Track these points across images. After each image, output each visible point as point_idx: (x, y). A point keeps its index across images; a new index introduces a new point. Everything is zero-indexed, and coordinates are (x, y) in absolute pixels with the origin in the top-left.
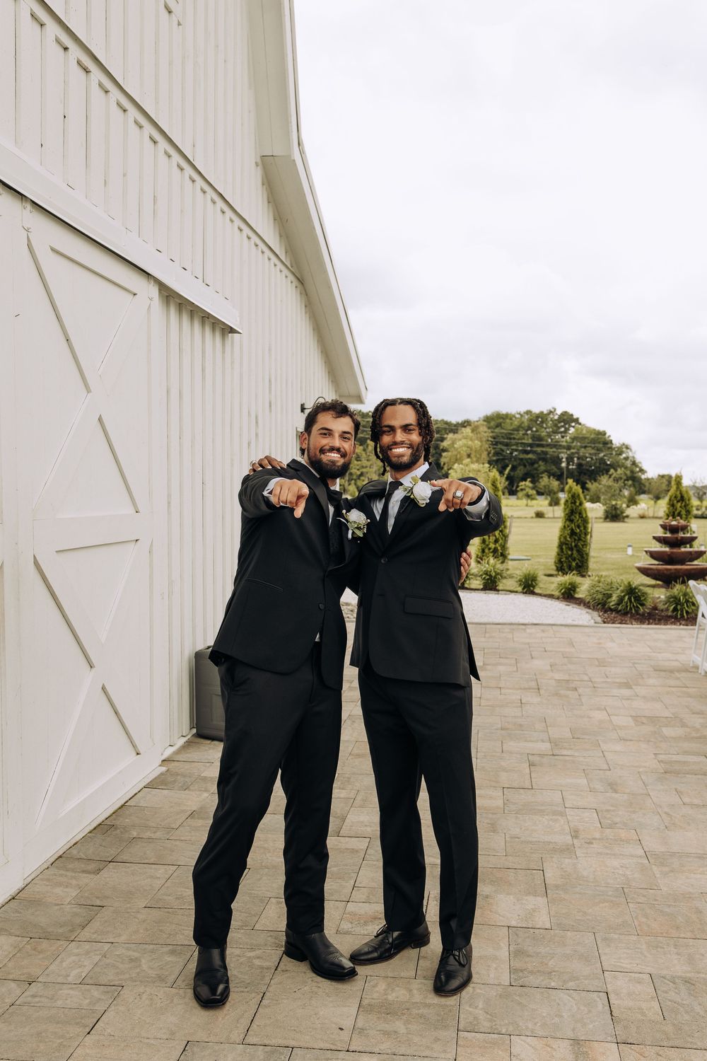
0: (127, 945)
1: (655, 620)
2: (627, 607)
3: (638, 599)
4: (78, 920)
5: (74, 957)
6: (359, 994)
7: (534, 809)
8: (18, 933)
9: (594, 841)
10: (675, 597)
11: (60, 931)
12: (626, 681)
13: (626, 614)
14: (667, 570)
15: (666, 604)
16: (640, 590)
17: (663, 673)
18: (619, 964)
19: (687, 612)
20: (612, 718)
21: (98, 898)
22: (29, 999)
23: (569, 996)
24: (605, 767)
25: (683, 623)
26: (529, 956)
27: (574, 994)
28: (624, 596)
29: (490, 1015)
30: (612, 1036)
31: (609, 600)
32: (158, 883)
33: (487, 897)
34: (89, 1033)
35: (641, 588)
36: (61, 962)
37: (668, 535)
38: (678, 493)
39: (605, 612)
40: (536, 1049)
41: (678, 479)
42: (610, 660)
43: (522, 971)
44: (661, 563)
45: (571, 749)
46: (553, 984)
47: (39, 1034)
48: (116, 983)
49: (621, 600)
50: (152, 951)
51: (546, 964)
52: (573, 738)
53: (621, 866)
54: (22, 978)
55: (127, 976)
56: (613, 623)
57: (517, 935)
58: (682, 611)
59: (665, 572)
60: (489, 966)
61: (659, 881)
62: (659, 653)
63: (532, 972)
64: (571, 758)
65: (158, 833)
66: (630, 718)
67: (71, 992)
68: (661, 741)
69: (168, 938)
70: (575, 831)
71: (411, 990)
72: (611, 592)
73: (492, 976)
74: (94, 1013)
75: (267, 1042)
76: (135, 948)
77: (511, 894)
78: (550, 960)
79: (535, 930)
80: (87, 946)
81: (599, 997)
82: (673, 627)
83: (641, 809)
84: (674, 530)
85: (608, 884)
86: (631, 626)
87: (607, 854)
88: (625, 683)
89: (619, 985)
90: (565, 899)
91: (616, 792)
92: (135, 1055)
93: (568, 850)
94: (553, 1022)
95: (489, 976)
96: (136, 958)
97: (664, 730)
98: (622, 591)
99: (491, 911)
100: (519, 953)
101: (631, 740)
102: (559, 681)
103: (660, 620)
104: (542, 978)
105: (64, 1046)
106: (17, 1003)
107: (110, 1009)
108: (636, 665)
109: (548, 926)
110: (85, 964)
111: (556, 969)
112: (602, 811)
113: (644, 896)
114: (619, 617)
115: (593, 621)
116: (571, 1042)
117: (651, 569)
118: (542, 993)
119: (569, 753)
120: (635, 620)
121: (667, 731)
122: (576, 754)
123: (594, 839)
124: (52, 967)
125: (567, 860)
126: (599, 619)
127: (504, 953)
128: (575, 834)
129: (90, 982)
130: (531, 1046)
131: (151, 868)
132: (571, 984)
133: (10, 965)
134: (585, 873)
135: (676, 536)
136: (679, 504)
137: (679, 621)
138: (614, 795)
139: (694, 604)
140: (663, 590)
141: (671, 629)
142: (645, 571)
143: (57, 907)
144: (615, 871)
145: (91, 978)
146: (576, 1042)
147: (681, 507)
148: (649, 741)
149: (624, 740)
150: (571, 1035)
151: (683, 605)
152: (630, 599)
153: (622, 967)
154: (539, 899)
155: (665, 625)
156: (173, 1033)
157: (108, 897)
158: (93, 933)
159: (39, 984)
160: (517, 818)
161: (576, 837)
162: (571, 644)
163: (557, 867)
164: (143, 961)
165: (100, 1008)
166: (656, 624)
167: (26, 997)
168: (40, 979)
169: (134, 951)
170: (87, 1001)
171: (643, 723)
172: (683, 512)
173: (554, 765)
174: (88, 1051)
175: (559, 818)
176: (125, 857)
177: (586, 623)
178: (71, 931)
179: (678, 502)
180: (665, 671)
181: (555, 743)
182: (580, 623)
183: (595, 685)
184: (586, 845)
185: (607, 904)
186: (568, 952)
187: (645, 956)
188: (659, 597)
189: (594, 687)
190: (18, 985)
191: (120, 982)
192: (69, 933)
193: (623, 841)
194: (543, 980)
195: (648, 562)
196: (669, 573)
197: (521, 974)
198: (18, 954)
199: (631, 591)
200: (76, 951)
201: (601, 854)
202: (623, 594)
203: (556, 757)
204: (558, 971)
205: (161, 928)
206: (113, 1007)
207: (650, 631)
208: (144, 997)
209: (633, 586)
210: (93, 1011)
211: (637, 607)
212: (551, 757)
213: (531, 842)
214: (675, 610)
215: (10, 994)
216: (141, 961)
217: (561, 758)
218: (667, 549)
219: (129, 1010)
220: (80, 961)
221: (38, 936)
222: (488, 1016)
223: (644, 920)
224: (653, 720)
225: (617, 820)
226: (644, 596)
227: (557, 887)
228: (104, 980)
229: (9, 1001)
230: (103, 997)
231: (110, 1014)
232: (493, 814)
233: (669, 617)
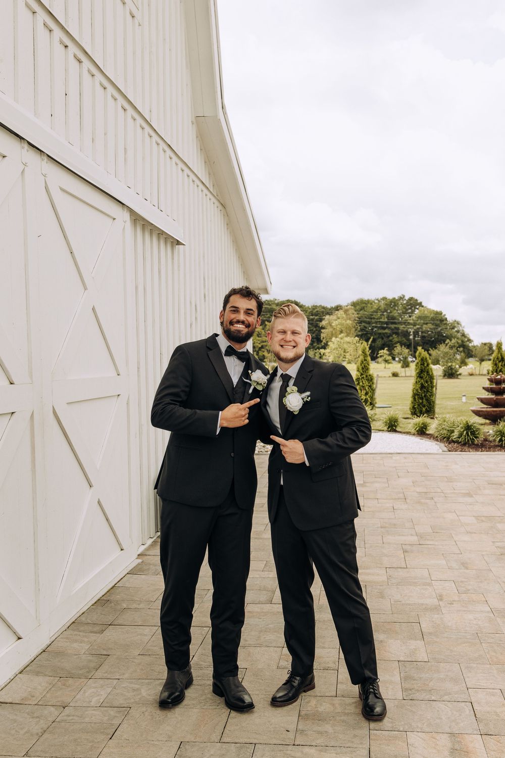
0: (130, 680)
1: (486, 448)
2: (466, 439)
3: (473, 433)
4: (92, 665)
5: (93, 689)
6: (298, 708)
7: (410, 582)
8: (50, 674)
9: (454, 602)
10: (500, 431)
11: (81, 672)
12: (468, 492)
13: (464, 444)
14: (494, 411)
15: (494, 436)
16: (474, 427)
17: (494, 486)
18: (478, 683)
20: (461, 518)
21: (104, 649)
22: (65, 718)
23: (445, 705)
24: (459, 552)
26: (414, 680)
27: (449, 704)
28: (463, 431)
29: (391, 719)
30: (477, 730)
31: (452, 434)
32: (146, 639)
33: (381, 641)
34: (111, 739)
35: (474, 425)
36: (84, 693)
37: (494, 386)
38: (500, 356)
39: (450, 443)
40: (424, 740)
41: (500, 345)
42: (456, 477)
43: (410, 690)
44: (489, 407)
45: (433, 540)
46: (433, 698)
47: (75, 740)
48: (125, 706)
49: (461, 435)
50: (148, 684)
51: (427, 685)
52: (434, 532)
53: (475, 619)
54: (58, 704)
55: (133, 700)
56: (456, 451)
57: (405, 667)
59: (493, 413)
60: (387, 687)
61: (502, 628)
62: (491, 471)
63: (418, 691)
64: (433, 546)
65: (141, 605)
66: (473, 518)
67: (94, 712)
68: (497, 533)
69: (158, 675)
70: (440, 596)
71: (334, 705)
72: (453, 429)
73: (390, 693)
74: (113, 725)
75: (237, 742)
76: (136, 682)
77: (397, 639)
78: (430, 682)
79: (417, 663)
80: (101, 682)
81: (466, 705)
82: (500, 453)
83: (485, 580)
84: (498, 382)
85: (467, 630)
86: (469, 453)
87: (465, 611)
88: (468, 493)
89: (478, 697)
90: (436, 642)
91: (467, 569)
92: (146, 752)
93: (436, 609)
94: (435, 722)
95: (388, 694)
96: (137, 689)
97: (498, 525)
98: (462, 428)
99: (385, 651)
100: (407, 678)
101: (475, 533)
102: (419, 493)
103: (489, 448)
104: (425, 694)
105: (95, 747)
106: (57, 720)
107: (123, 723)
108: (475, 481)
109: (426, 660)
110: (102, 693)
111: (435, 688)
112: (458, 582)
113: (493, 638)
114: (460, 447)
115: (441, 450)
116: (449, 734)
117: (482, 411)
118: (426, 704)
119: (431, 543)
120: (472, 448)
121: (500, 526)
122: (436, 543)
123: (454, 601)
124: (78, 697)
125: (436, 616)
126: (446, 449)
127: (397, 678)
128: (440, 598)
129: (107, 705)
130: (421, 738)
131: (140, 629)
132: (446, 698)
133: (48, 695)
134: (450, 624)
135: (499, 387)
136: (500, 364)
137: (504, 449)
138: (466, 571)
140: (492, 426)
141: (498, 454)
142: (478, 413)
143: (76, 657)
144: (471, 622)
145: (107, 703)
146: (452, 734)
147: (501, 366)
148: (488, 533)
149: (470, 533)
150: (449, 731)
152: (467, 433)
153: (479, 685)
154: (418, 642)
155: (493, 452)
156: (170, 737)
157: (112, 649)
158: (104, 673)
159: (71, 708)
160: (398, 588)
161: (441, 600)
162: (426, 466)
163: (430, 621)
164: (143, 691)
165: (116, 722)
166: (487, 451)
167: (63, 716)
168: (71, 705)
169: (135, 684)
170: (107, 718)
171: (483, 521)
173: (421, 552)
174: (112, 750)
175: (428, 587)
176: (120, 622)
177: (436, 452)
178: (88, 672)
179: (499, 362)
180: (496, 484)
181: (420, 536)
182: (432, 452)
183: (446, 495)
184: (449, 605)
185: (467, 644)
186: (442, 677)
187: (496, 678)
188: (488, 432)
189: (446, 497)
190: (56, 709)
191: (128, 705)
192: (87, 673)
193: (474, 602)
194: (426, 696)
195: (480, 406)
196: (495, 413)
197: (410, 692)
198: (53, 689)
199: (468, 428)
200: (93, 685)
201: (460, 611)
202: (462, 430)
203: (422, 546)
204: (436, 689)
205: (152, 668)
206: (125, 721)
207: (483, 456)
208: (147, 714)
209: (470, 424)
210: (112, 725)
211: (473, 439)
212: (418, 546)
213: (409, 604)
214: (501, 440)
215: (51, 715)
216: (141, 691)
217: (427, 546)
218: (493, 396)
219: (137, 723)
220: (97, 691)
221: (65, 676)
222: (390, 720)
223: (495, 654)
224: (490, 518)
225: (470, 587)
226: (477, 431)
227: (430, 634)
228: (116, 704)
229: (51, 719)
230: (117, 715)
231: (124, 726)
232: (381, 586)
233: (496, 446)
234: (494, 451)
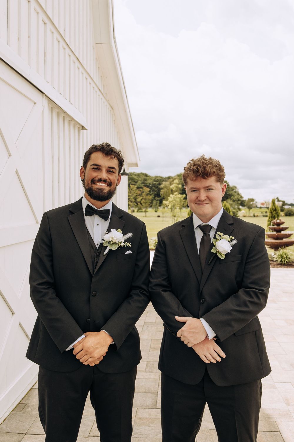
10: (281, 255)
15: (277, 258)
17: (287, 294)
19: (287, 262)
25: (285, 267)
37: (275, 227)
38: (274, 207)
41: (274, 201)
44: (273, 239)
58: (284, 261)
59: (275, 243)
84: (278, 224)
103: (274, 265)
117: (268, 242)
135: (279, 227)
136: (274, 212)
137: (283, 266)
139: (289, 258)
141: (280, 270)
147: (275, 213)
151: (285, 258)
172: (276, 216)
179: (274, 211)
188: (273, 255)
196: (277, 243)
214: (281, 261)
218: (275, 233)
233: (278, 264)
234: (277, 268)
